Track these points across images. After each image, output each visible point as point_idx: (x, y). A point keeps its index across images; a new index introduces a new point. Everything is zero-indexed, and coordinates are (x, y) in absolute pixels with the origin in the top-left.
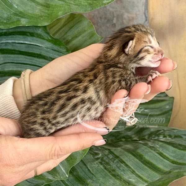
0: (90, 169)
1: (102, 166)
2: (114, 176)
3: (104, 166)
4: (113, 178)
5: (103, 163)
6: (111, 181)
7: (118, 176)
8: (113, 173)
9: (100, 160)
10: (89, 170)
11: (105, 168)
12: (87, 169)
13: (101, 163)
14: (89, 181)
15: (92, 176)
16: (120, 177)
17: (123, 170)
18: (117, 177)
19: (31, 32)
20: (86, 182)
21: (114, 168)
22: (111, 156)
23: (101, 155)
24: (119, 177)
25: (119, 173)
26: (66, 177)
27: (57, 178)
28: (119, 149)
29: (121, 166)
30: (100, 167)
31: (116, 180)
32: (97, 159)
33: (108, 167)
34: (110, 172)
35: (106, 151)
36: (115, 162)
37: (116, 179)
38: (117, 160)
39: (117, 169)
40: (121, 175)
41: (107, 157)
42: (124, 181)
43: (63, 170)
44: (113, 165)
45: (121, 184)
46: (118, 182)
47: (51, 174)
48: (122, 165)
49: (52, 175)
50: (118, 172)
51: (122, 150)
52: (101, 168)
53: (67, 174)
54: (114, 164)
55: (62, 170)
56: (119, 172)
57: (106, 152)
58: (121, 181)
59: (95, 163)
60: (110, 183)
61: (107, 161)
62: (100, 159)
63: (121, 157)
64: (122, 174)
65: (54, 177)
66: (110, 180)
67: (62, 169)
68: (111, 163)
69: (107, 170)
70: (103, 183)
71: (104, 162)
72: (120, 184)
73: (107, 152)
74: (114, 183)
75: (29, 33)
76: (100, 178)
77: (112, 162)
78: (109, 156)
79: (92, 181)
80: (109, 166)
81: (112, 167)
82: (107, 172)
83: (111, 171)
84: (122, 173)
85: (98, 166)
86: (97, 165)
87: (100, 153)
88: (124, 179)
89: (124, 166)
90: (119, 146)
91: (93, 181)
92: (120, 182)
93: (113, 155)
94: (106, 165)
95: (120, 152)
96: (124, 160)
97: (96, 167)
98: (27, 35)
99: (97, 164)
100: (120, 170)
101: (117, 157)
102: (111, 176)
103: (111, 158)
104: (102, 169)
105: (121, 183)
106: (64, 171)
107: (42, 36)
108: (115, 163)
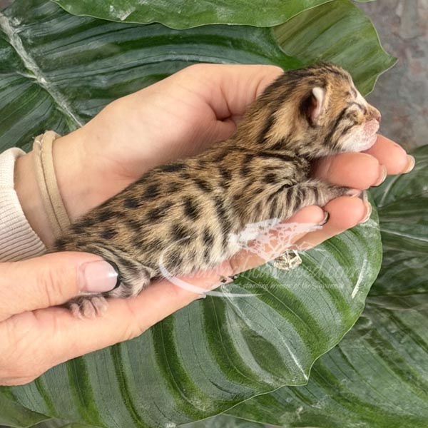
0: (346, 354)
1: (372, 350)
2: (400, 372)
3: (377, 349)
4: (398, 378)
5: (377, 341)
6: (394, 386)
7: (409, 373)
8: (398, 366)
9: (368, 336)
10: (344, 356)
11: (381, 355)
12: (339, 355)
13: (371, 343)
14: (343, 381)
15: (350, 370)
16: (413, 377)
17: (422, 361)
18: (407, 376)
19: (235, 38)
20: (336, 385)
21: (400, 356)
22: (394, 328)
23: (370, 323)
24: (411, 377)
25: (411, 368)
26: (304, 380)
27: (284, 381)
28: (413, 311)
29: (415, 351)
30: (369, 351)
31: (403, 383)
32: (363, 332)
33: (388, 352)
34: (390, 363)
35: (382, 314)
36: (402, 342)
37: (404, 380)
38: (407, 338)
39: (408, 358)
40: (417, 372)
41: (386, 328)
42: (422, 385)
43: (297, 364)
44: (399, 349)
45: (414, 391)
46: (408, 387)
47: (270, 372)
48: (420, 349)
49: (273, 374)
50: (408, 364)
51: (419, 314)
52: (372, 354)
53: (307, 373)
54: (400, 345)
55: (295, 364)
56: (410, 365)
57: (382, 317)
58: (416, 385)
59: (358, 341)
60: (390, 388)
61: (384, 337)
62: (371, 331)
63: (418, 332)
64: (418, 370)
65: (277, 380)
66: (390, 382)
67: (296, 361)
68: (395, 344)
69: (385, 360)
70: (375, 389)
71: (380, 339)
72: (413, 393)
73: (384, 318)
74: (399, 389)
75: (231, 39)
76: (367, 377)
77: (396, 342)
78: (390, 327)
79: (350, 381)
80: (390, 351)
81: (396, 354)
82: (384, 363)
83: (394, 362)
84: (418, 367)
85: (363, 349)
86: (363, 346)
87: (369, 318)
88: (423, 382)
89: (423, 352)
90: (413, 305)
91: (352, 381)
92: (412, 389)
93: (398, 323)
94: (381, 348)
95: (416, 318)
96: (423, 337)
97: (361, 350)
98: (227, 46)
99: (362, 343)
100: (414, 359)
101: (407, 330)
102: (393, 372)
103: (393, 332)
104: (374, 357)
105: (416, 390)
106: (300, 366)
107: (261, 49)
108: (403, 344)
